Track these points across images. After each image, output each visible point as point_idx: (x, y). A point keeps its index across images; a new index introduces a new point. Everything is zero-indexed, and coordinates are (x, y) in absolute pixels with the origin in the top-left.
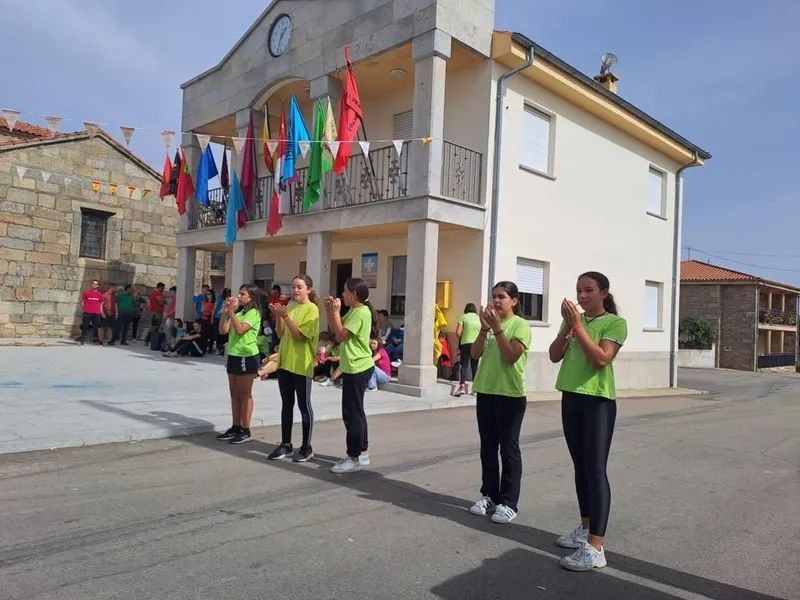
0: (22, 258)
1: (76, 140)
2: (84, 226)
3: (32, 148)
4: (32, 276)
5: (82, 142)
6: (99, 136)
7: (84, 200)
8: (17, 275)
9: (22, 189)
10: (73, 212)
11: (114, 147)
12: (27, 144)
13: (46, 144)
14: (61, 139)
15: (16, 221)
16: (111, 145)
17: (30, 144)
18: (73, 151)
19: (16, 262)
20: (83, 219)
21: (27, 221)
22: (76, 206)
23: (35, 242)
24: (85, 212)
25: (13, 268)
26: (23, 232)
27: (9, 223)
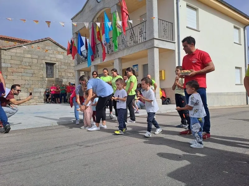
0: (29, 79)
1: (42, 41)
2: (47, 68)
3: (29, 45)
4: (33, 84)
5: (44, 42)
6: (49, 40)
7: (46, 60)
8: (28, 84)
9: (27, 58)
10: (43, 64)
11: (54, 43)
12: (27, 44)
13: (33, 43)
14: (37, 41)
15: (26, 68)
16: (52, 42)
17: (28, 44)
18: (41, 45)
19: (27, 80)
20: (46, 66)
21: (29, 68)
22: (44, 62)
23: (33, 74)
24: (47, 63)
25: (27, 82)
26: (29, 71)
27: (24, 68)
